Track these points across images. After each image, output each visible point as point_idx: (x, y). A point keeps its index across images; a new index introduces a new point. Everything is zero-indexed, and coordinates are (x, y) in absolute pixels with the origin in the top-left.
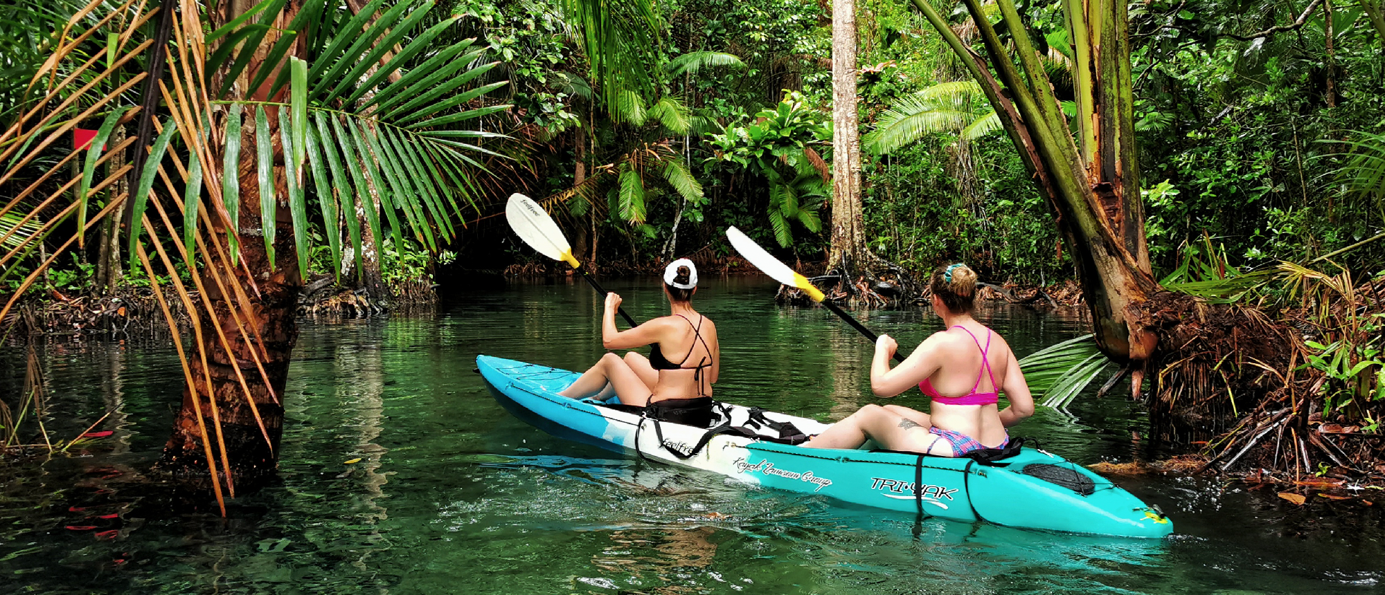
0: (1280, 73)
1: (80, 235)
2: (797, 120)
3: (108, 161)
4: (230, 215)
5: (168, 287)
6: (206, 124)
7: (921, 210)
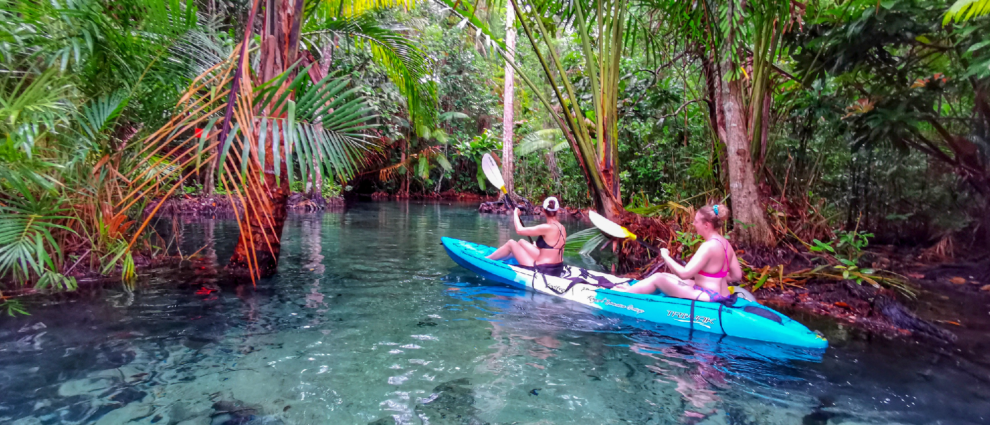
0: (668, 132)
1: (197, 169)
2: (489, 141)
3: (210, 139)
4: (261, 164)
5: (234, 195)
6: (252, 126)
7: (535, 178)
